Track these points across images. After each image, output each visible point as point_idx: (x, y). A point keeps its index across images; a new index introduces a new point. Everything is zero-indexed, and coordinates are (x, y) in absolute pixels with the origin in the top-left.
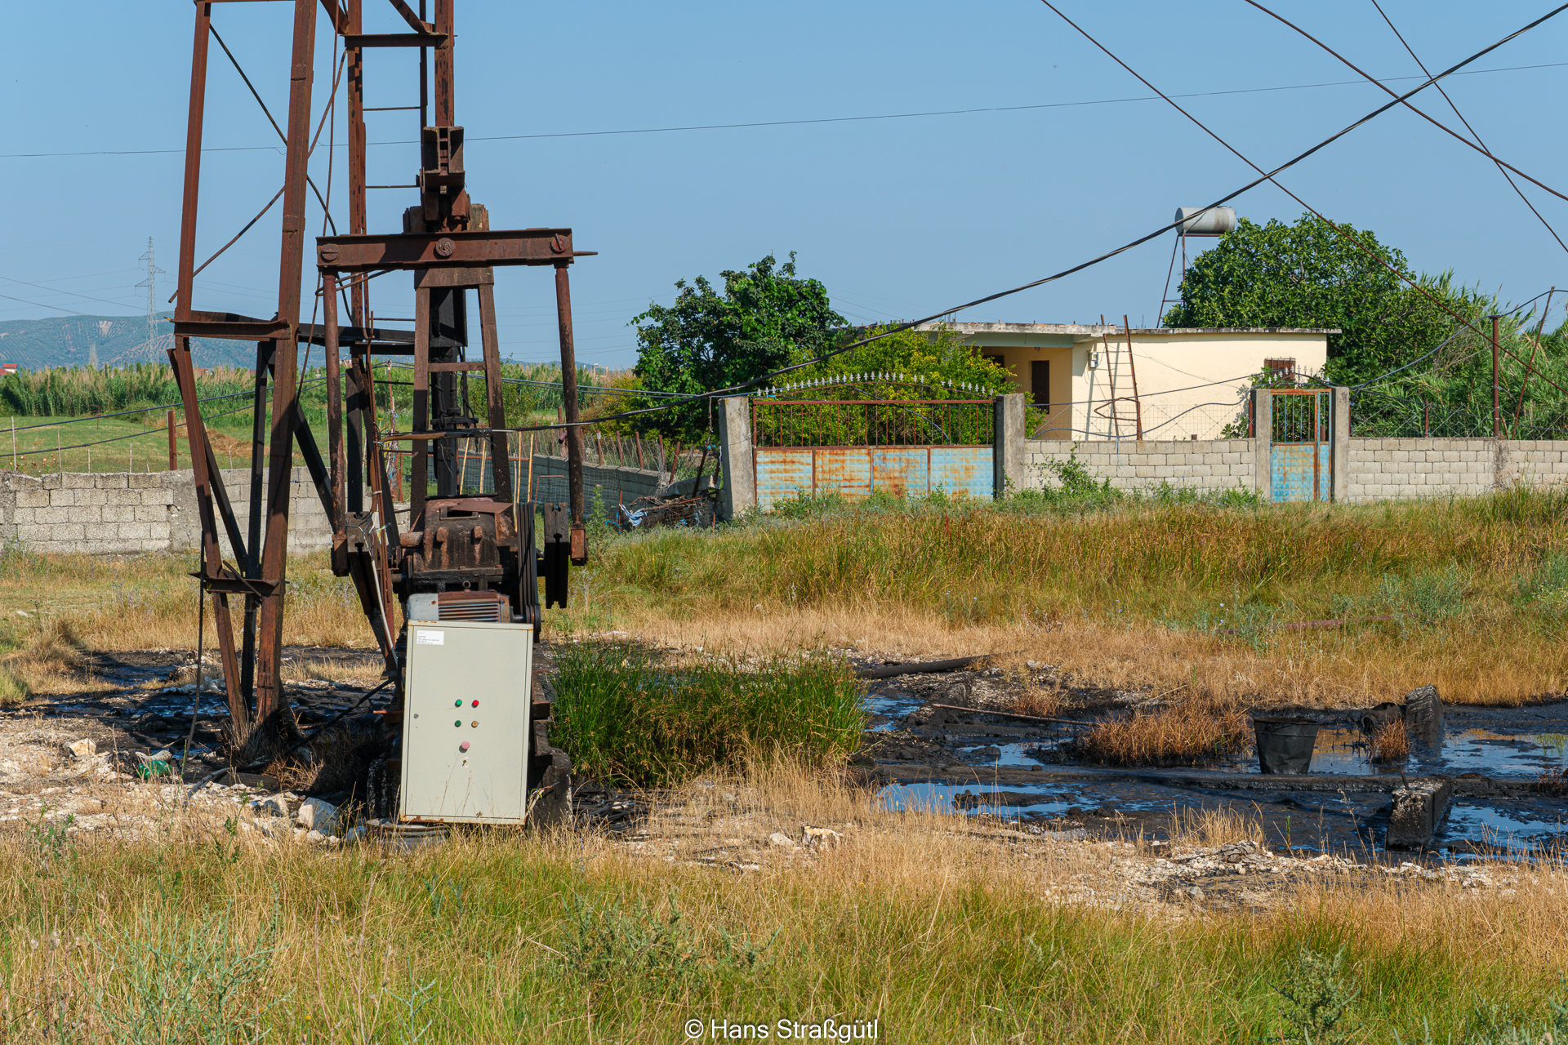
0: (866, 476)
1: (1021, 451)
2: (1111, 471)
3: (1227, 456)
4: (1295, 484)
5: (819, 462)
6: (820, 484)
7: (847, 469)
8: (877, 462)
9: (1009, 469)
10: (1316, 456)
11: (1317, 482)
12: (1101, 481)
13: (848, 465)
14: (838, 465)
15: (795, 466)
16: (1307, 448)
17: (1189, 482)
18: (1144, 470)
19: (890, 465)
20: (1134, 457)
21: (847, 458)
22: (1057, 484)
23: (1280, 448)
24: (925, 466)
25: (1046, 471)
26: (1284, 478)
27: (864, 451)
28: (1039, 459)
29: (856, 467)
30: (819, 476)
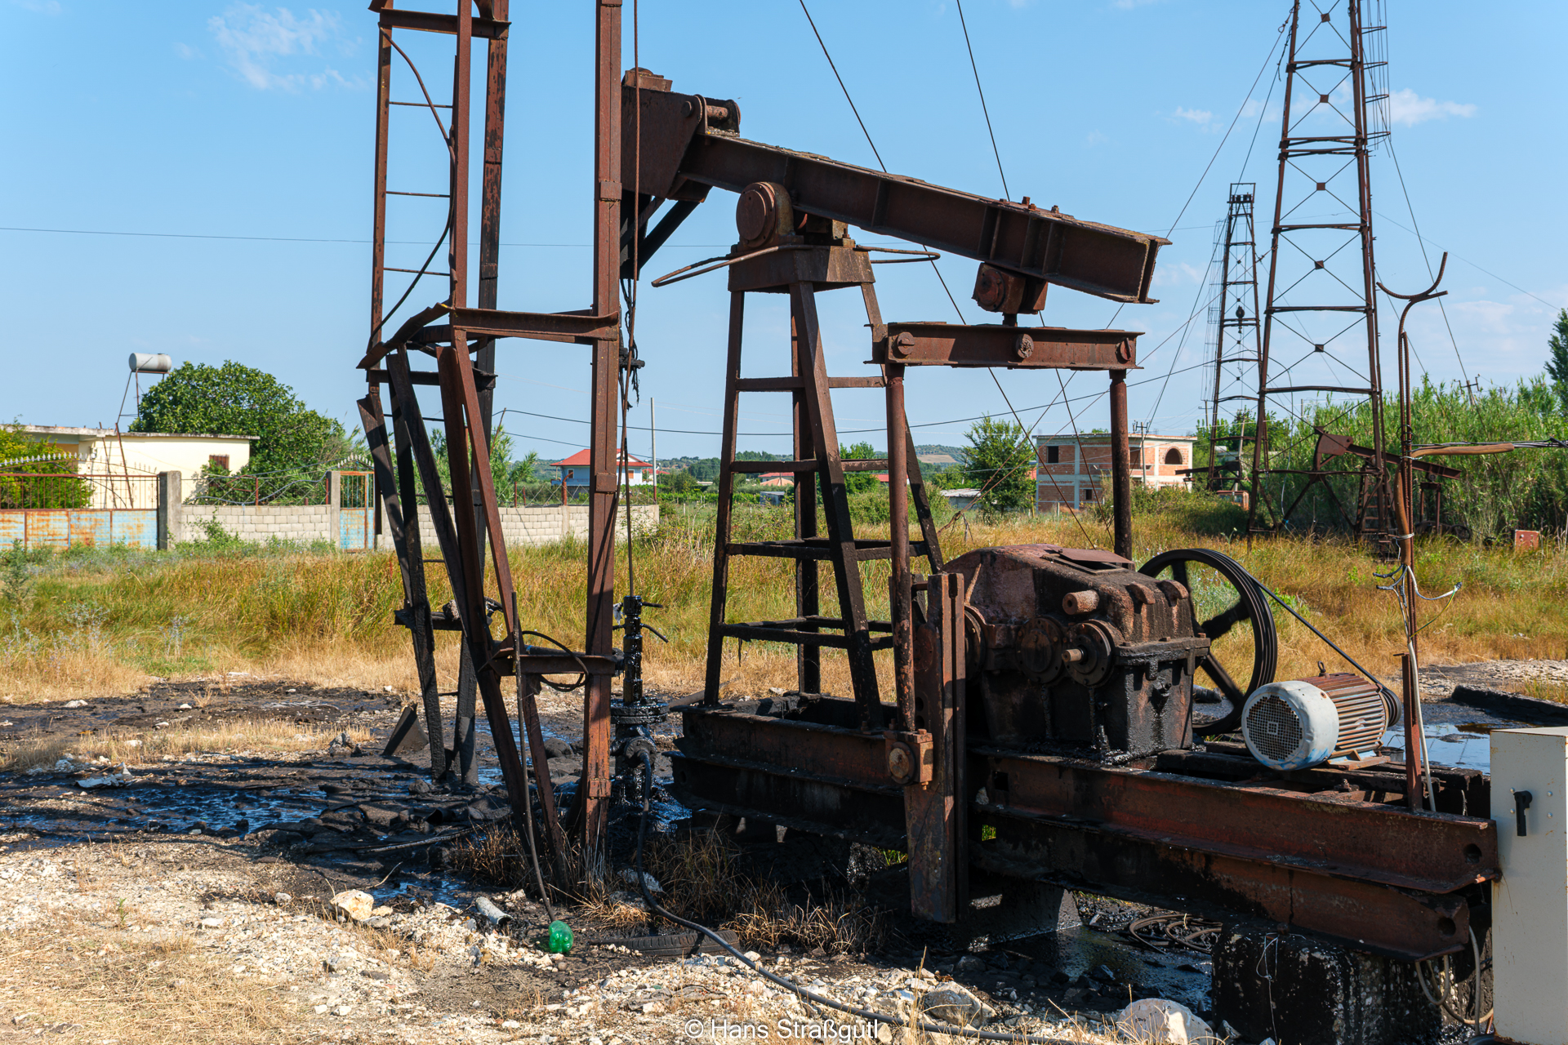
0: (65, 531)
1: (179, 513)
2: (240, 528)
3: (313, 517)
4: (353, 536)
5: (29, 521)
6: (30, 538)
7: (51, 526)
8: (74, 521)
9: (171, 526)
10: (366, 517)
11: (366, 534)
12: (233, 535)
13: (51, 523)
14: (45, 523)
15: (12, 524)
16: (360, 512)
17: (291, 535)
18: (261, 527)
19: (83, 523)
20: (254, 517)
21: (51, 518)
22: (204, 537)
23: (345, 511)
24: (108, 524)
25: (196, 528)
26: (347, 533)
27: (64, 513)
28: (192, 519)
29: (57, 524)
30: (30, 531)
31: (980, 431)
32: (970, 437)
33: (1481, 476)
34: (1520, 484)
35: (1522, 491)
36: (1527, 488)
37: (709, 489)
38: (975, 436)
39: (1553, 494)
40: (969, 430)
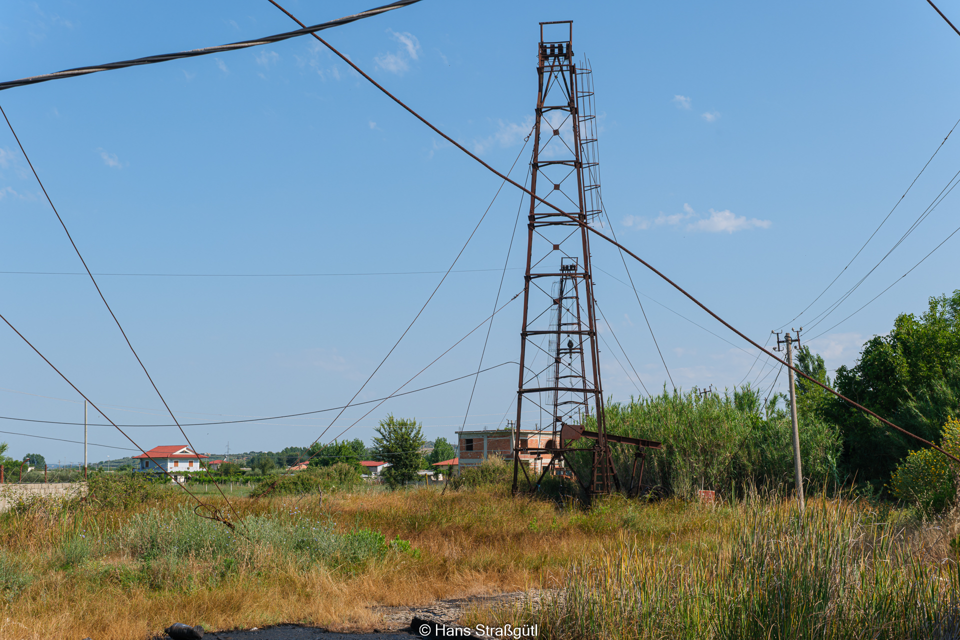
31: (386, 426)
32: (379, 431)
33: (695, 453)
34: (721, 458)
35: (724, 463)
36: (727, 461)
37: (247, 473)
38: (382, 430)
39: (744, 465)
40: (378, 426)
